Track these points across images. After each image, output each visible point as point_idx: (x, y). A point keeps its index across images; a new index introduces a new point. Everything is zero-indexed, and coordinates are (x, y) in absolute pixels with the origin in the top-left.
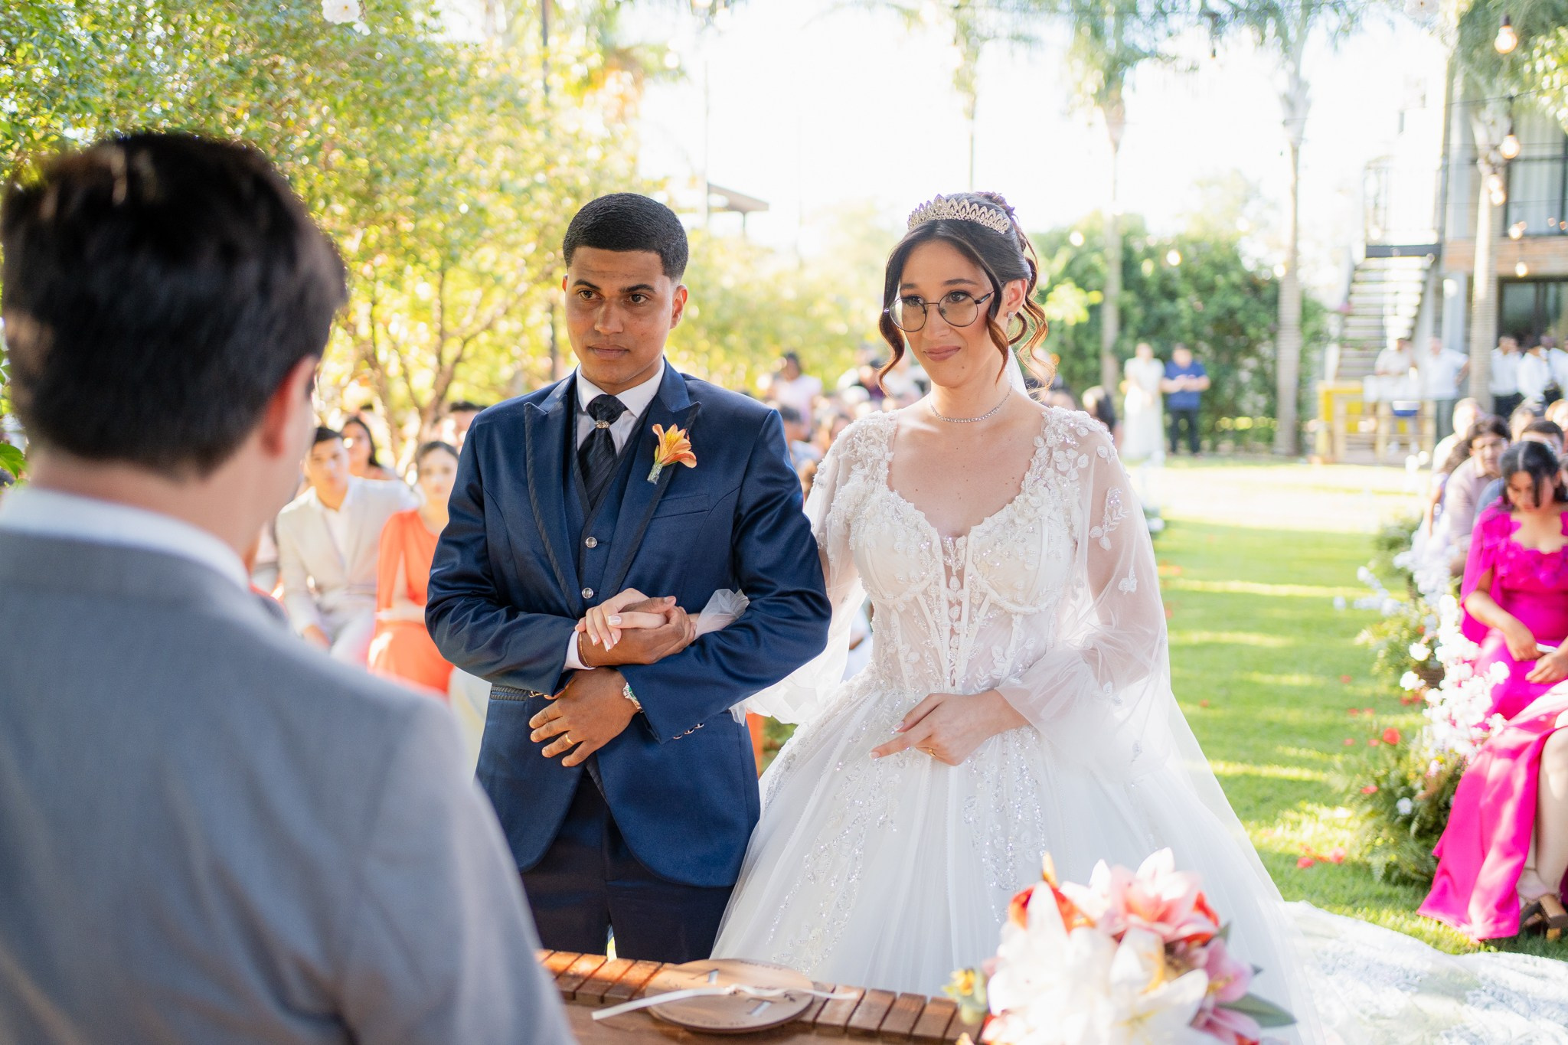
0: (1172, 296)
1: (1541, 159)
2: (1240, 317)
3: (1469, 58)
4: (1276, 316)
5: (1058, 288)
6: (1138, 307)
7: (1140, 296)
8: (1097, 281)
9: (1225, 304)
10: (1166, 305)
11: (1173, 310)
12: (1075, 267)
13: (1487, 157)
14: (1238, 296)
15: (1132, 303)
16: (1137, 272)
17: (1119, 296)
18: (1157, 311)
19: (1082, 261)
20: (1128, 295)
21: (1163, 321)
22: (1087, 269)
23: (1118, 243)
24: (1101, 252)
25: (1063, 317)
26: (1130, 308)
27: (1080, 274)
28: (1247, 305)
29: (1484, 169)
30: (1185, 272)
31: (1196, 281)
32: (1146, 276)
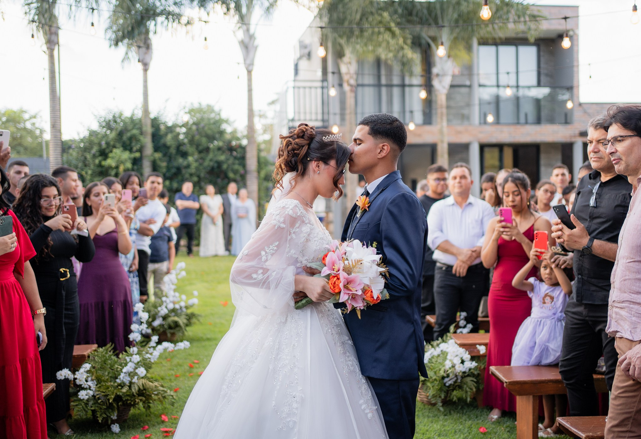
0: (184, 155)
1: (369, 85)
2: (225, 166)
3: (335, 29)
4: (244, 166)
5: (115, 150)
6: (163, 162)
7: (165, 155)
8: (138, 147)
9: (215, 159)
10: (180, 160)
11: (185, 163)
12: (125, 138)
13: (348, 82)
14: (222, 155)
15: (160, 159)
16: (162, 141)
17: (152, 155)
18: (175, 164)
19: (129, 134)
20: (158, 155)
21: (179, 169)
22: (131, 138)
23: (149, 123)
24: (140, 129)
25: (117, 167)
26: (159, 162)
27: (128, 142)
28: (227, 159)
29: (346, 88)
30: (192, 141)
31: (198, 146)
32: (168, 144)
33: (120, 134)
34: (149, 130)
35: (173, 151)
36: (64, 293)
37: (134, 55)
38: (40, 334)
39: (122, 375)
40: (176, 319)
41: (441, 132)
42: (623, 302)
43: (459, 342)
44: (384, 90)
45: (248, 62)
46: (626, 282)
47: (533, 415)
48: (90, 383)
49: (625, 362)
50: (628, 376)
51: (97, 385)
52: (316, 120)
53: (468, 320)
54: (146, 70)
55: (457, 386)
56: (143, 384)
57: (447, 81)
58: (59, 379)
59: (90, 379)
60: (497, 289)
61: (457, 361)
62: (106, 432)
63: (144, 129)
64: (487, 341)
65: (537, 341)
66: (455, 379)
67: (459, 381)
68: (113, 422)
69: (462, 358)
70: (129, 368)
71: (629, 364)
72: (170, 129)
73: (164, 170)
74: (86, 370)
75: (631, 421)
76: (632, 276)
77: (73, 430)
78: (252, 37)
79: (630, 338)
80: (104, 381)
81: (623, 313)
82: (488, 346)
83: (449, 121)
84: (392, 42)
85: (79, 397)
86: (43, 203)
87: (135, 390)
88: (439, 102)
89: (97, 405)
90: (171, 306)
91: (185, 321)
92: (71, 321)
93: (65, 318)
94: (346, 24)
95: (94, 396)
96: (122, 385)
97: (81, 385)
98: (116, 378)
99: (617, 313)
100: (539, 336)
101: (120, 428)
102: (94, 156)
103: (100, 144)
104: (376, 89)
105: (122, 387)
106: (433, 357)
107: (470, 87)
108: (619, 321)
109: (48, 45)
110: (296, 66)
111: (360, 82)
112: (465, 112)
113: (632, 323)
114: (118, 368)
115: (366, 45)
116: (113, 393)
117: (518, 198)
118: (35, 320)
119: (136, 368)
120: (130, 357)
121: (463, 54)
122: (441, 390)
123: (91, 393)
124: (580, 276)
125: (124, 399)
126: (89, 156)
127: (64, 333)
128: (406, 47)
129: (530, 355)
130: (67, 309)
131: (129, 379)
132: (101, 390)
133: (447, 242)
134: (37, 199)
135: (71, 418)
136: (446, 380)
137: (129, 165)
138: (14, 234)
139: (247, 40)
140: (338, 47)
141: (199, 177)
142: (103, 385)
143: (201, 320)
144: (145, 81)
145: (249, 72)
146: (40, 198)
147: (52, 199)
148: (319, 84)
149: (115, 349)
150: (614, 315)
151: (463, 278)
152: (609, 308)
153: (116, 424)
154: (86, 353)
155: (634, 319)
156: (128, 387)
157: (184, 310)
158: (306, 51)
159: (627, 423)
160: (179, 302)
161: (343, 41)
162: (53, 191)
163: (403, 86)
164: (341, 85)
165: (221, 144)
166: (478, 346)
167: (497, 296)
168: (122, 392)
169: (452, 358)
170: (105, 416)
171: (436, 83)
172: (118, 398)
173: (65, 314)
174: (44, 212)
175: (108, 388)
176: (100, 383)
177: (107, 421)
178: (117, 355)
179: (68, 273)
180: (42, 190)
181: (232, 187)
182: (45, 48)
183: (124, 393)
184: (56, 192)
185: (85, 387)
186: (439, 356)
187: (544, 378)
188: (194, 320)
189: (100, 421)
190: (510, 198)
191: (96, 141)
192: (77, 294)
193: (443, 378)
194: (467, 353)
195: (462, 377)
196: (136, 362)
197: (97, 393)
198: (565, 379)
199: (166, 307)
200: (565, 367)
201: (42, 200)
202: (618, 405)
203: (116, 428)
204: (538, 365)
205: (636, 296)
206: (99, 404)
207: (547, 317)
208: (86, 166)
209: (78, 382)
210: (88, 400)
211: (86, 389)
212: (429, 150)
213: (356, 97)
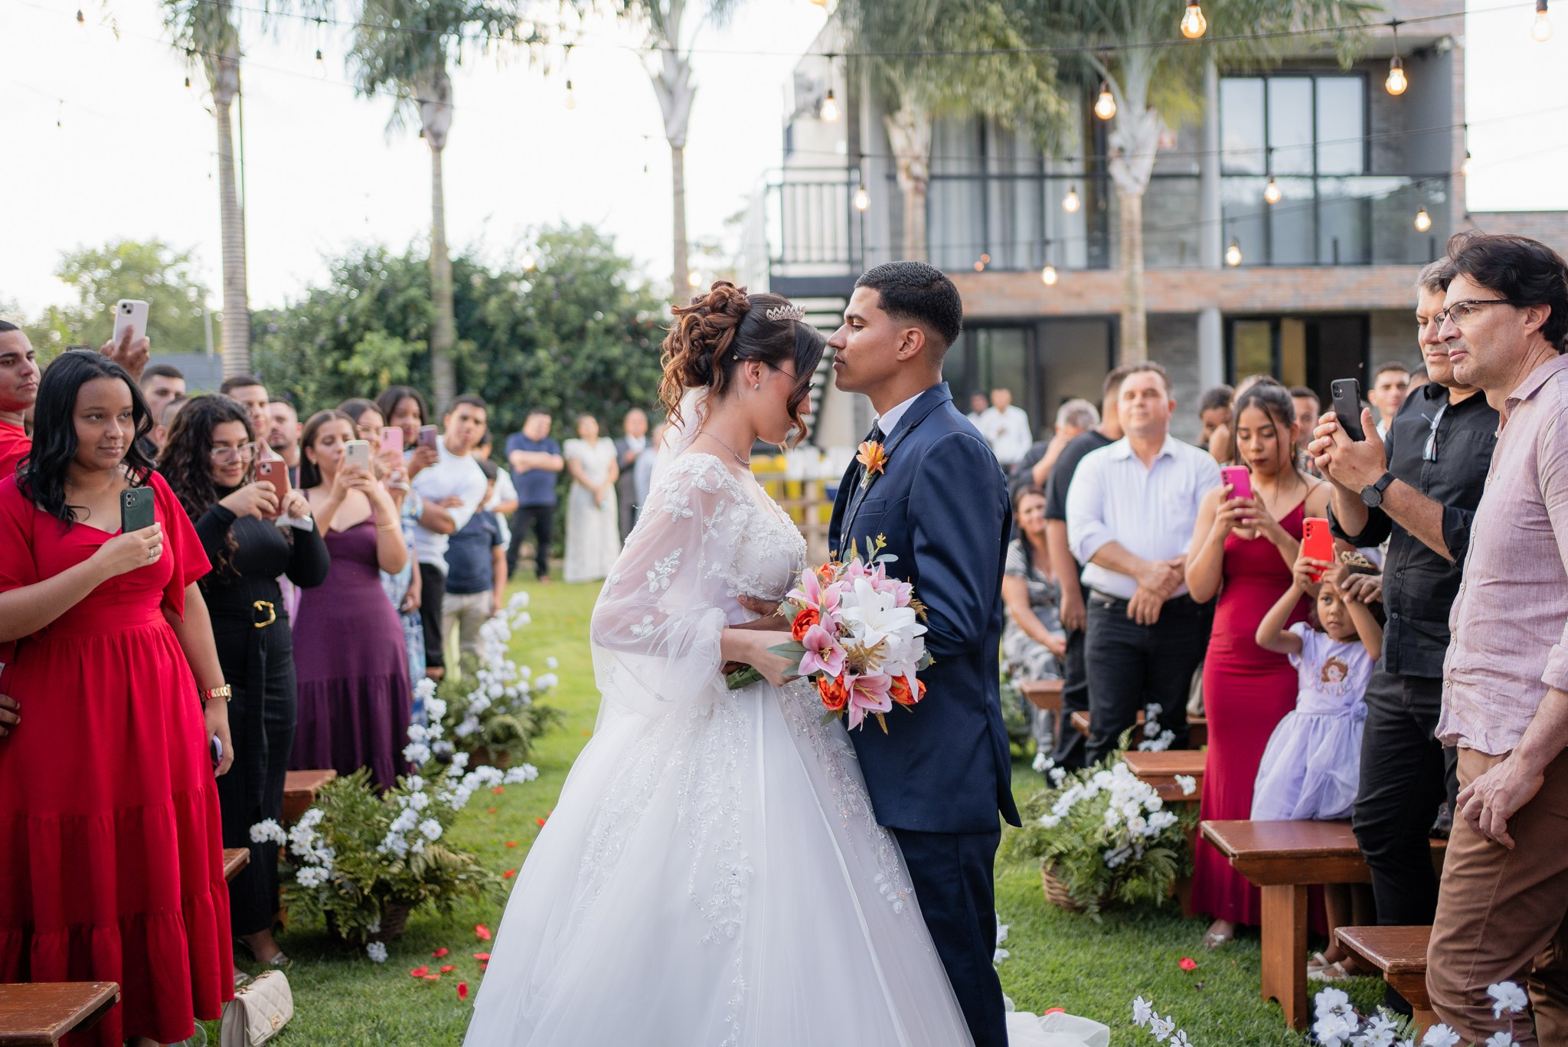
0: (528, 345)
1: (959, 177)
2: (621, 372)
3: (877, 46)
5: (368, 336)
6: (480, 362)
7: (483, 346)
8: (422, 327)
9: (599, 355)
10: (519, 358)
11: (530, 365)
12: (392, 307)
13: (908, 169)
14: (614, 344)
15: (472, 356)
16: (477, 314)
17: (454, 347)
18: (507, 367)
19: (400, 299)
20: (467, 347)
21: (515, 379)
22: (406, 308)
23: (446, 271)
24: (427, 286)
25: (374, 376)
26: (469, 363)
27: (399, 318)
28: (628, 355)
29: (905, 184)
30: (544, 314)
31: (559, 324)
32: (491, 319)
33: (382, 298)
34: (446, 287)
35: (501, 336)
36: (263, 655)
37: (412, 113)
38: (217, 741)
39: (390, 838)
40: (509, 719)
41: (1130, 287)
42: (1472, 671)
43: (1137, 769)
44: (994, 187)
45: (674, 126)
46: (1478, 629)
47: (1296, 929)
48: (321, 853)
49: (1471, 801)
50: (1477, 831)
51: (335, 858)
52: (835, 261)
53: (1164, 721)
54: (438, 149)
55: (1133, 868)
56: (435, 857)
57: (1145, 166)
58: (255, 841)
59: (320, 844)
60: (1222, 649)
61: (1132, 811)
62: (356, 959)
63: (435, 286)
64: (1202, 768)
65: (1309, 766)
66: (1130, 851)
67: (1138, 856)
68: (373, 938)
69: (1142, 804)
70: (404, 821)
71: (1479, 805)
72: (495, 286)
73: (482, 381)
74: (313, 823)
75: (1483, 927)
76: (1492, 615)
77: (286, 954)
78: (683, 68)
79: (1484, 749)
80: (352, 850)
81: (1472, 695)
82: (1204, 779)
83: (1148, 260)
84: (1011, 75)
85: (299, 881)
86: (217, 456)
87: (417, 868)
88: (1125, 215)
89: (336, 901)
90: (497, 691)
91: (529, 725)
92: (278, 717)
93: (267, 709)
94: (904, 31)
95: (329, 881)
96: (391, 858)
97: (302, 857)
98: (378, 843)
99: (1459, 696)
100: (1312, 754)
101: (387, 951)
102: (323, 351)
103: (335, 323)
104: (977, 185)
105: (391, 862)
106: (1079, 803)
107: (1199, 177)
108: (1465, 713)
109: (218, 94)
110: (789, 133)
111: (938, 169)
112: (1189, 237)
113: (1489, 717)
114: (380, 821)
115: (950, 82)
116: (371, 874)
117: (1270, 444)
118: (207, 711)
119: (419, 822)
120: (407, 797)
121: (1183, 102)
122: (1096, 876)
123: (324, 874)
124: (1395, 615)
125: (395, 889)
126: (309, 350)
127: (266, 741)
128: (1042, 85)
129: (1293, 796)
130: (269, 691)
131: (406, 846)
132: (347, 867)
133: (1114, 544)
134: (203, 449)
135: (282, 931)
136: (1109, 854)
137: (401, 371)
138: (158, 525)
139: (670, 75)
140: (886, 89)
141: (561, 396)
142: (349, 858)
143: (565, 721)
144: (438, 174)
145: (677, 150)
146: (210, 446)
147: (235, 448)
148: (842, 176)
149: (373, 781)
150: (1454, 701)
151: (1152, 627)
152: (1445, 683)
153: (378, 943)
154: (312, 788)
155: (1493, 707)
156: (403, 863)
157: (527, 699)
158: (810, 98)
159: (1473, 932)
160: (514, 682)
161: (896, 74)
162: (236, 431)
163: (1040, 177)
164: (891, 178)
165: (612, 319)
166: (1178, 777)
167: (1221, 665)
168: (389, 873)
169: (1121, 804)
170: (354, 924)
171: (1117, 170)
172: (381, 887)
173: (267, 701)
174: (219, 477)
175: (360, 864)
176: (342, 854)
177: (359, 936)
178: (379, 794)
179: (272, 611)
180: (213, 429)
181: (636, 420)
182: (209, 100)
183: (395, 875)
184: (244, 434)
185: (311, 861)
186: (1093, 800)
187: (1318, 847)
188: (548, 724)
189: (344, 935)
190: (1253, 443)
191: (327, 315)
192: (291, 657)
193: (1102, 850)
194: (1156, 792)
195: (1146, 849)
196: (419, 807)
197: (337, 874)
198: (1365, 844)
199: (487, 694)
200: (1364, 819)
201: (215, 451)
202: (1455, 895)
203: (378, 951)
204: (1311, 819)
205: (1499, 658)
206: (342, 898)
207: (1332, 713)
208: (303, 372)
209: (296, 850)
210: (317, 890)
211: (312, 865)
212: (1102, 331)
213: (927, 207)
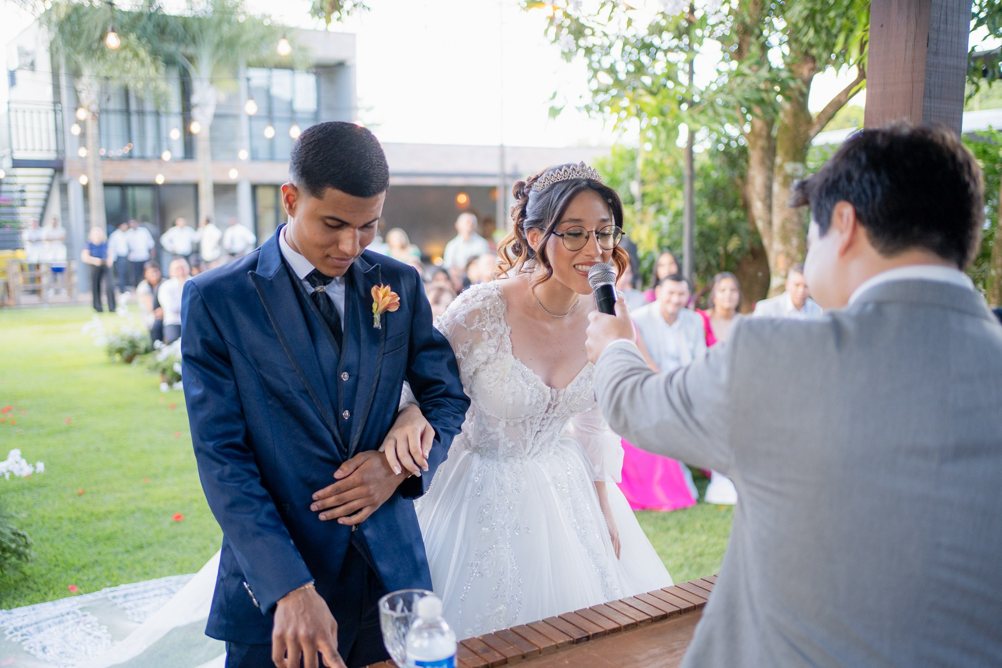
13: (88, 108)
41: (204, 169)
44: (134, 117)
52: (49, 151)
57: (210, 111)
83: (213, 157)
84: (141, 72)
94: (83, 38)
104: (125, 115)
107: (235, 117)
110: (12, 76)
111: (104, 106)
115: (110, 67)
121: (228, 82)
128: (158, 77)
140: (74, 64)
148: (50, 107)
158: (29, 60)
161: (80, 58)
163: (157, 114)
171: (195, 112)
212: (191, 191)
213: (99, 126)
